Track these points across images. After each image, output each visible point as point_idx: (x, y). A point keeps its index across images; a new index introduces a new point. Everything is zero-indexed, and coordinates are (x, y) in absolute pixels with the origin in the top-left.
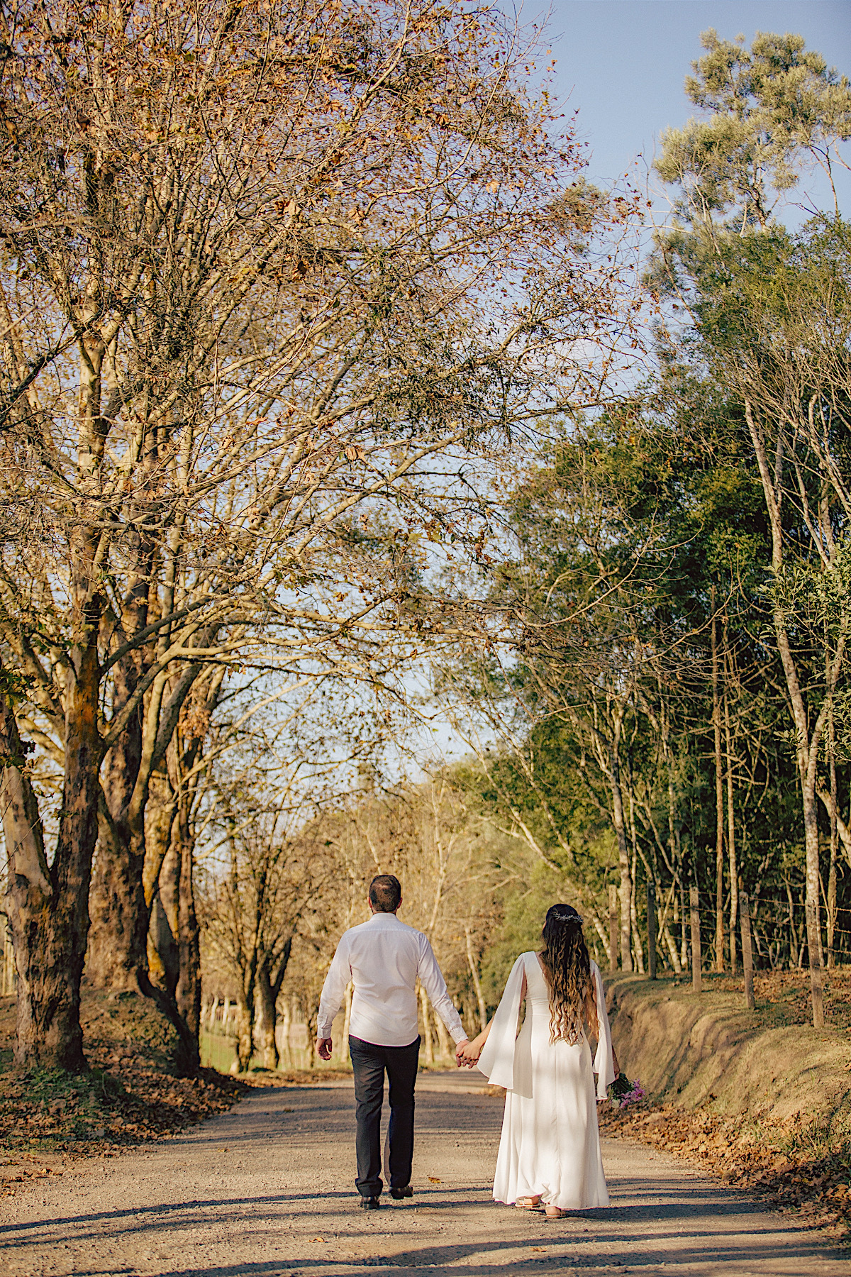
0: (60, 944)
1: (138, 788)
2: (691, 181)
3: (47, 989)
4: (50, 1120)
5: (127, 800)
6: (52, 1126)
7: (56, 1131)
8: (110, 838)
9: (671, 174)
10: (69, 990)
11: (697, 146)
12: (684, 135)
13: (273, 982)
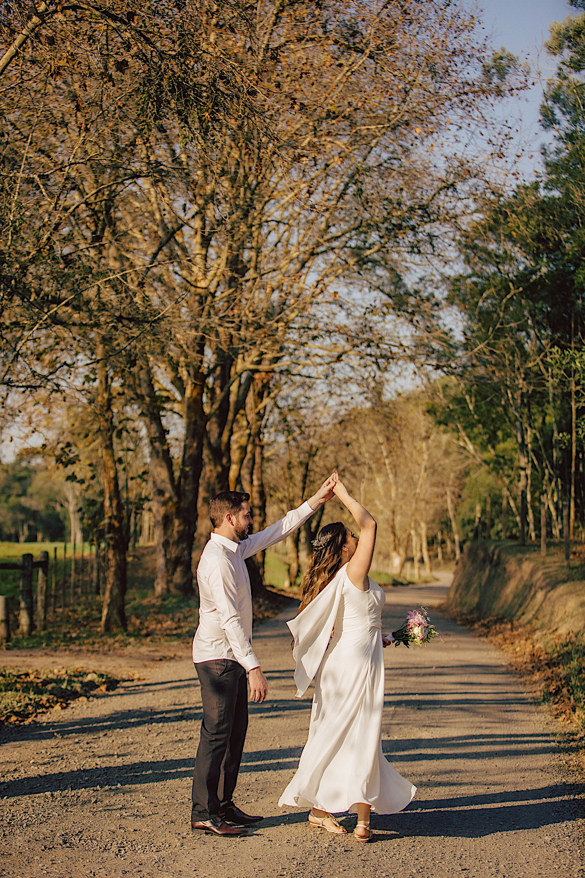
0: (181, 528)
1: (227, 428)
2: (567, 54)
3: (174, 552)
4: (174, 626)
5: (220, 434)
6: (176, 629)
7: (179, 631)
8: (211, 457)
9: (554, 49)
10: (186, 553)
11: (571, 33)
12: (564, 27)
13: (313, 530)
